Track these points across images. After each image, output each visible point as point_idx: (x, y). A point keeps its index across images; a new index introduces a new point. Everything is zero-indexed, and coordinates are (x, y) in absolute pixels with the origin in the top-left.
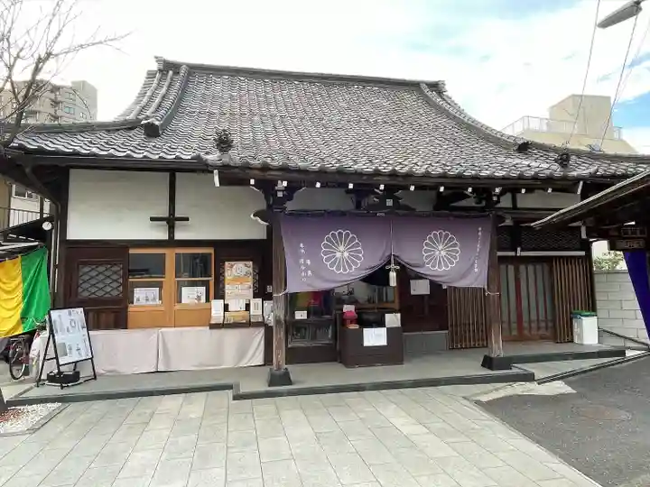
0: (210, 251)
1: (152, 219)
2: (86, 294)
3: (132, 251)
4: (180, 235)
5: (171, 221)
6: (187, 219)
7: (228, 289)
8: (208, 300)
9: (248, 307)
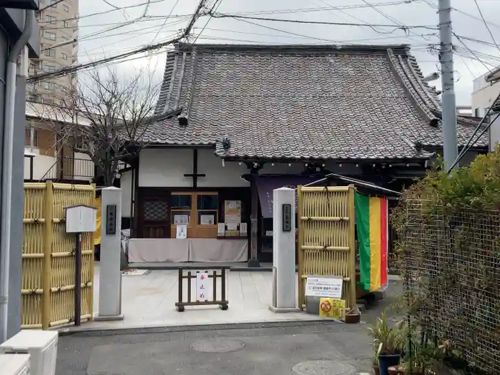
0: (216, 193)
1: (185, 175)
2: (148, 218)
3: (173, 194)
4: (199, 185)
5: (195, 176)
6: (204, 175)
7: (227, 217)
8: (215, 223)
9: (238, 228)
